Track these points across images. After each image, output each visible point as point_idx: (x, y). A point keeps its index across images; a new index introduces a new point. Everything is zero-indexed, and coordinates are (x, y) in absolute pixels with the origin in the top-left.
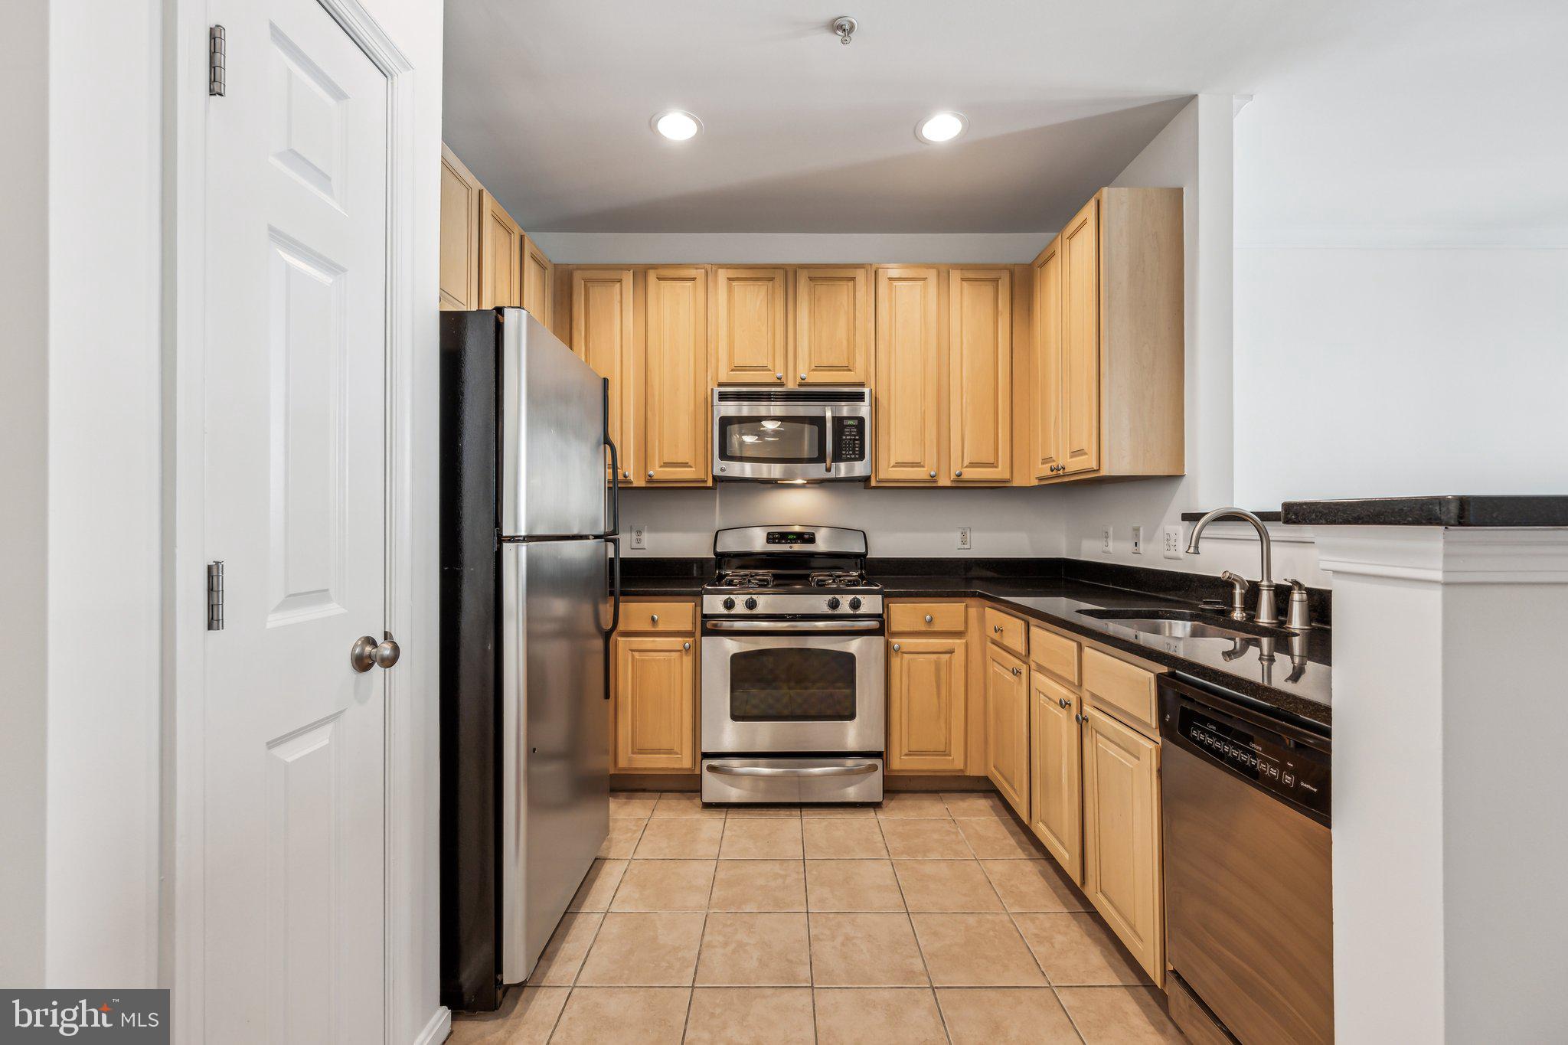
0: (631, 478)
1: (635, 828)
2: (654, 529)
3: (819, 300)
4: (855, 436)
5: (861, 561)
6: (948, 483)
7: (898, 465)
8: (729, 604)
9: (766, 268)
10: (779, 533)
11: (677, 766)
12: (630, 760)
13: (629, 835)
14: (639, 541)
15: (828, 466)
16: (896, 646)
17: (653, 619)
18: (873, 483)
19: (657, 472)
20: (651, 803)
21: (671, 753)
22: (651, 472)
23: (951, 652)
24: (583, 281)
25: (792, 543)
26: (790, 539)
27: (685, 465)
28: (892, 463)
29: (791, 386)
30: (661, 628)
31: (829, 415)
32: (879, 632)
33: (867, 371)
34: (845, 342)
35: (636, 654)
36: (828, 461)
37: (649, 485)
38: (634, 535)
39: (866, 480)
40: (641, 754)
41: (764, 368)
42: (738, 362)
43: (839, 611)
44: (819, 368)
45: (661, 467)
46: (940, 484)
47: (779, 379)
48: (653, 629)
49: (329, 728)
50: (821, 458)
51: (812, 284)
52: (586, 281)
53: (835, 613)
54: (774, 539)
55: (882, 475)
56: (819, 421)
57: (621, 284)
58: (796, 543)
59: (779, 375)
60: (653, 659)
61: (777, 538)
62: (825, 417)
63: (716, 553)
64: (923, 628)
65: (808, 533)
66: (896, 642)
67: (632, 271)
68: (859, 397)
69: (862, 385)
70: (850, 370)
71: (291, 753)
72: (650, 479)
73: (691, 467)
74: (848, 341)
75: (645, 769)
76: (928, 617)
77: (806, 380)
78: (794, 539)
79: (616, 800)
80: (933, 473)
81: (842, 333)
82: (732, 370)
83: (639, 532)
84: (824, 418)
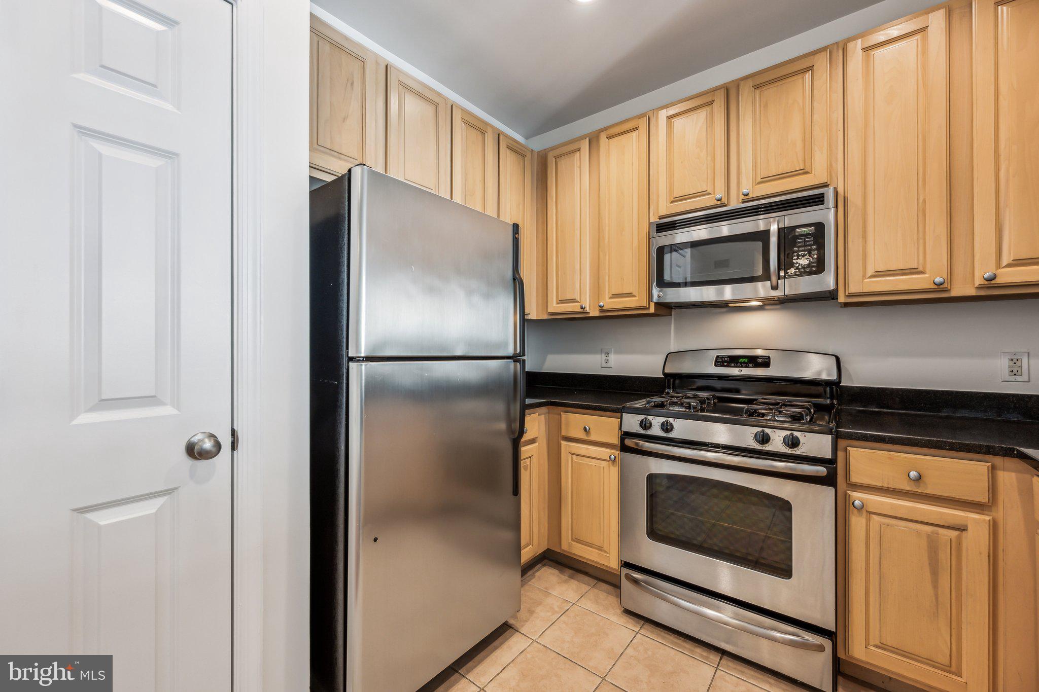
0: (587, 309)
1: (557, 609)
2: (617, 352)
3: (766, 106)
4: (810, 245)
5: (831, 389)
6: (972, 292)
7: (878, 274)
8: (645, 425)
9: (706, 94)
10: (729, 357)
11: (606, 564)
12: (570, 545)
13: (549, 614)
14: (607, 361)
15: (774, 283)
16: (857, 503)
17: (585, 429)
18: (842, 299)
19: (610, 303)
20: (584, 588)
21: (601, 550)
22: (601, 304)
23: (962, 529)
24: (554, 159)
25: (742, 367)
26: (741, 363)
27: (630, 295)
28: (870, 272)
29: (735, 204)
30: (593, 437)
31: (774, 228)
32: (829, 480)
33: (830, 169)
34: (799, 144)
35: (574, 457)
36: (774, 278)
37: (602, 315)
38: (603, 356)
39: (832, 295)
40: (578, 543)
41: (704, 193)
42: (677, 193)
43: (768, 447)
44: (766, 180)
45: (610, 298)
46: (955, 293)
47: (720, 200)
48: (586, 438)
49: (161, 501)
50: (766, 276)
51: (758, 92)
52: (556, 157)
53: (764, 448)
54: (723, 362)
55: (853, 289)
56: (763, 236)
57: (580, 153)
58: (746, 367)
59: (718, 196)
60: (587, 464)
61: (726, 362)
62: (769, 231)
63: (664, 374)
64: (906, 486)
65: (762, 357)
66: (858, 497)
67: (588, 139)
68: (819, 200)
69: (826, 185)
70: (807, 173)
71: (104, 518)
72: (601, 308)
73: (635, 296)
74: (804, 140)
75: (581, 557)
76: (913, 474)
77: (751, 195)
78: (744, 363)
79: (561, 575)
80: (938, 280)
81: (795, 134)
82: (672, 202)
83: (607, 354)
84: (767, 233)
